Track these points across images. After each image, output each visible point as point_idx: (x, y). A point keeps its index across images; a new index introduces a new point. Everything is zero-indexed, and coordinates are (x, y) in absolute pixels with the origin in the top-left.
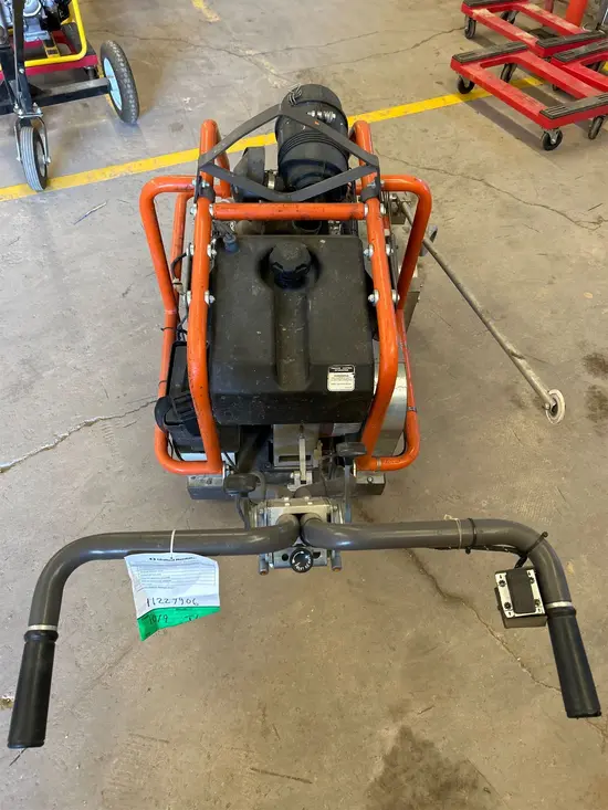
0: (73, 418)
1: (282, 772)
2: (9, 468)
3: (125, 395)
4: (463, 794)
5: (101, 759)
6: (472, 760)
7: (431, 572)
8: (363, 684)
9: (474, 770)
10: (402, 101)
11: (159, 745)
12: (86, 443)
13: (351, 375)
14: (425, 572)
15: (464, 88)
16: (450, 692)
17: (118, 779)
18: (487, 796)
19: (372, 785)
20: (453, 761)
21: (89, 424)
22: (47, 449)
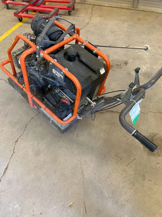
0: (11, 143)
1: (131, 162)
2: (7, 167)
3: (18, 129)
4: (155, 138)
5: (101, 193)
6: (151, 132)
7: (115, 111)
8: (126, 137)
9: (152, 133)
10: (8, 29)
11: (108, 179)
12: (21, 145)
13: (103, 69)
14: (114, 112)
15: (21, 20)
16: (138, 126)
17: (108, 192)
18: (158, 135)
19: (144, 149)
20: (149, 135)
21: (17, 141)
22: (12, 155)
